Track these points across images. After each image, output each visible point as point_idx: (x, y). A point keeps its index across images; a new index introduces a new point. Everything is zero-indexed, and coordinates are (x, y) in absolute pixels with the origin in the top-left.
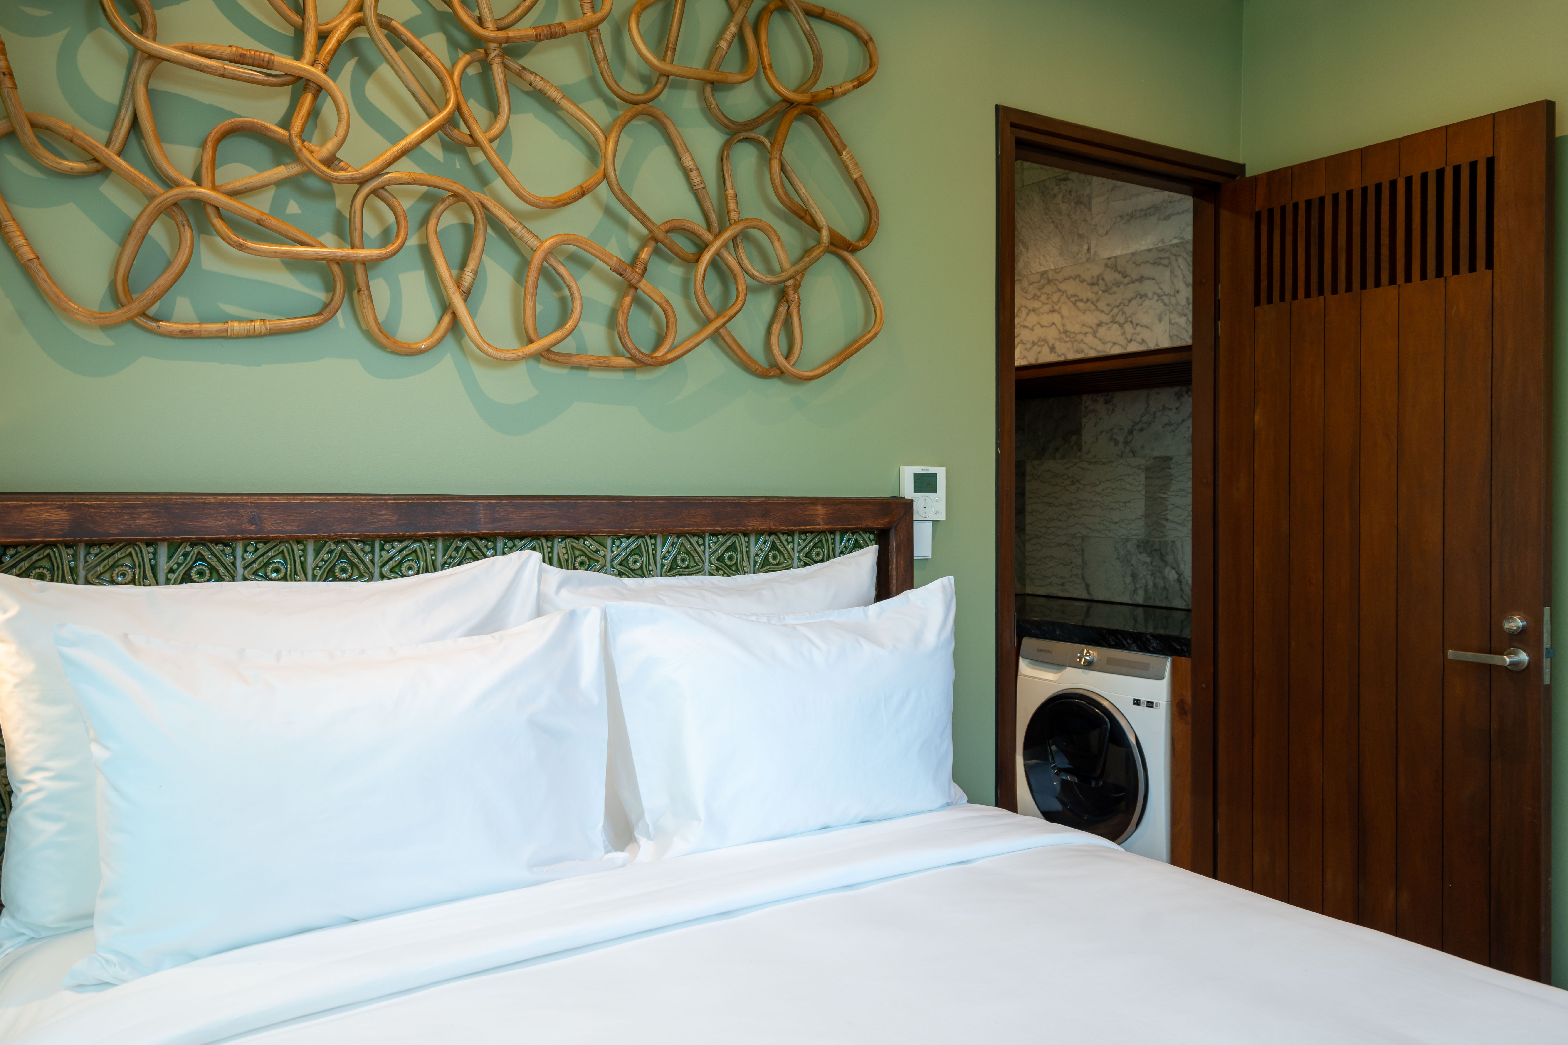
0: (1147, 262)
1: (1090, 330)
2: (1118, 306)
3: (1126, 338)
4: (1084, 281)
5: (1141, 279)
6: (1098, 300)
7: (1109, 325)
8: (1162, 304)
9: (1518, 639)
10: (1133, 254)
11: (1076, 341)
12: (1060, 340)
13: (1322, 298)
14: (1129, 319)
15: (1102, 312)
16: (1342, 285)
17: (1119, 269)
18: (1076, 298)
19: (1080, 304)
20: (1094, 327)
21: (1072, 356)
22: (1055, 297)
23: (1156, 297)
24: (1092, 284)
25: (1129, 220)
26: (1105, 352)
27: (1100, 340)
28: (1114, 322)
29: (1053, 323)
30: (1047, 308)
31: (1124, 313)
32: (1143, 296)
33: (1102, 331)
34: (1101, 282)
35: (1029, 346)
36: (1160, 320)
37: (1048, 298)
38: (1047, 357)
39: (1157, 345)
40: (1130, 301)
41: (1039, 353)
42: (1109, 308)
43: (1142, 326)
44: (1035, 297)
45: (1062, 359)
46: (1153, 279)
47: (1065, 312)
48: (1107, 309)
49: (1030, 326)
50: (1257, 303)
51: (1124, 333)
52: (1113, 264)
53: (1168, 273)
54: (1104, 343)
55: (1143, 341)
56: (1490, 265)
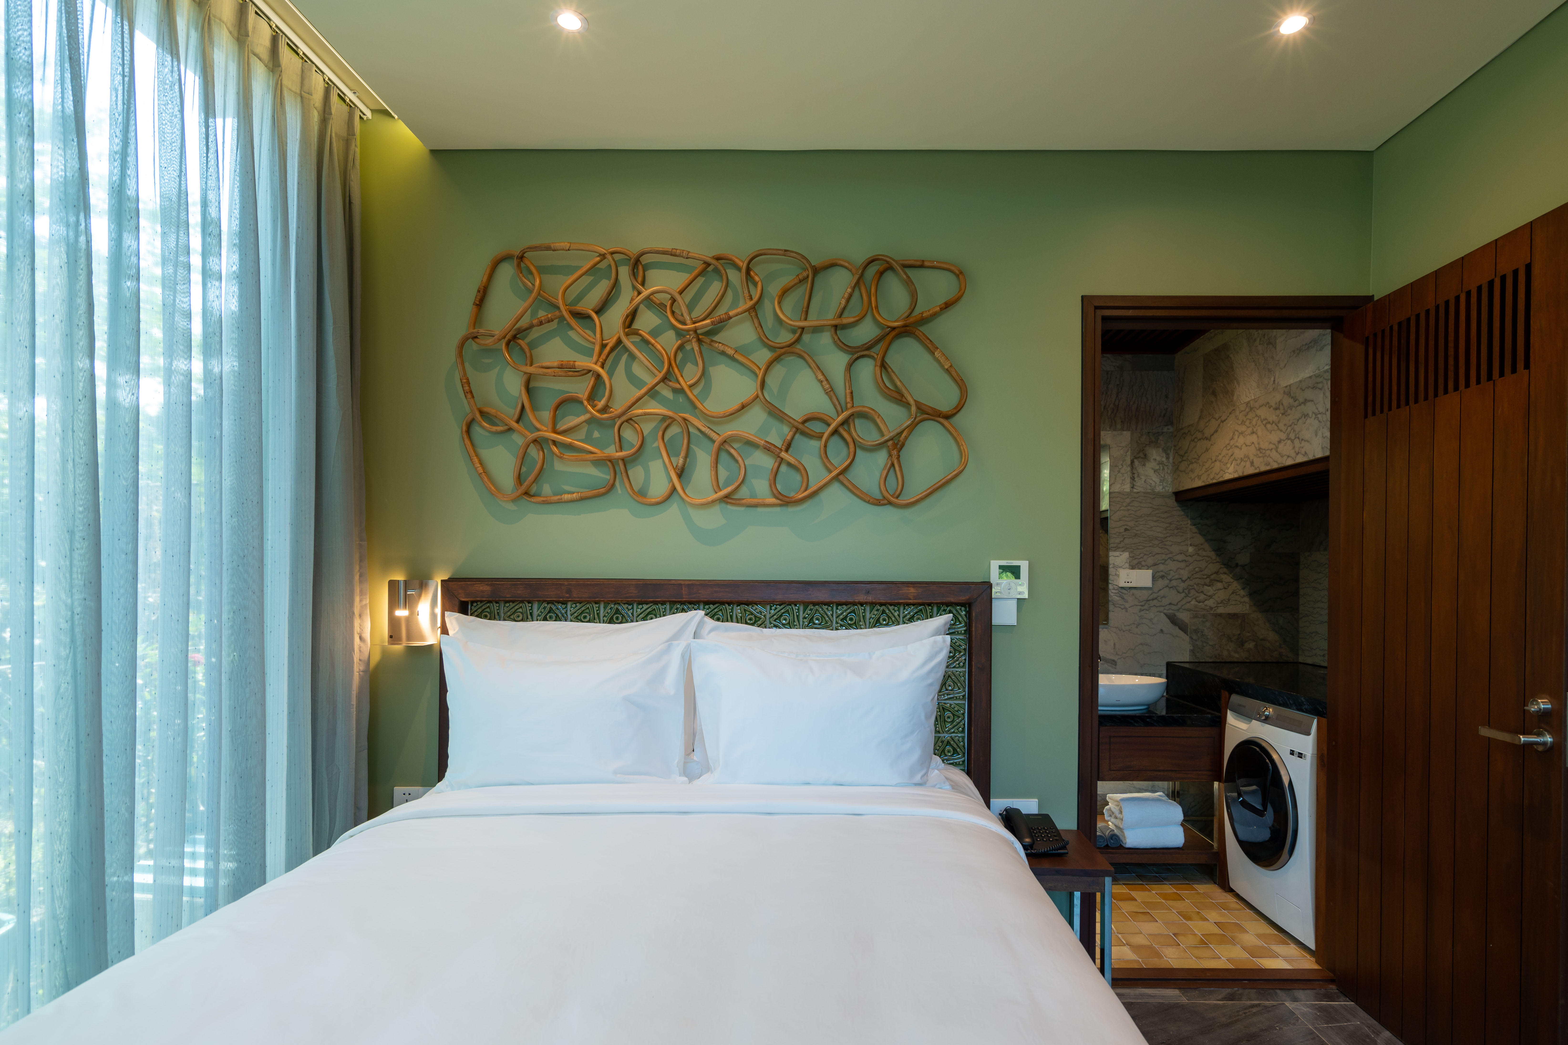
0: (1308, 387)
1: (1274, 447)
2: (1290, 426)
3: (1295, 452)
4: (1271, 406)
5: (1306, 401)
6: (1279, 422)
7: (1285, 442)
8: (1317, 421)
9: (1544, 720)
10: (1300, 381)
11: (1266, 456)
12: (1256, 456)
13: (1408, 407)
14: (1297, 436)
15: (1281, 431)
16: (1422, 396)
17: (1292, 395)
18: (1266, 421)
19: (1269, 426)
20: (1276, 443)
21: (1264, 468)
22: (1254, 422)
23: (1314, 416)
24: (1276, 409)
25: (1298, 354)
26: (1283, 464)
27: (1280, 454)
28: (1288, 439)
29: (1253, 443)
30: (1249, 431)
31: (1294, 431)
32: (1306, 416)
33: (1281, 446)
34: (1281, 407)
35: (1239, 461)
36: (1316, 435)
37: (1250, 423)
38: (1250, 471)
39: (1314, 456)
40: (1298, 420)
41: (1245, 467)
42: (1286, 428)
43: (1305, 441)
44: (1243, 423)
45: (1257, 471)
46: (1312, 401)
47: (1260, 433)
48: (1284, 428)
49: (1240, 446)
50: (1366, 417)
51: (1294, 448)
52: (1288, 391)
53: (1322, 395)
54: (1282, 457)
55: (1306, 453)
56: (1527, 366)
